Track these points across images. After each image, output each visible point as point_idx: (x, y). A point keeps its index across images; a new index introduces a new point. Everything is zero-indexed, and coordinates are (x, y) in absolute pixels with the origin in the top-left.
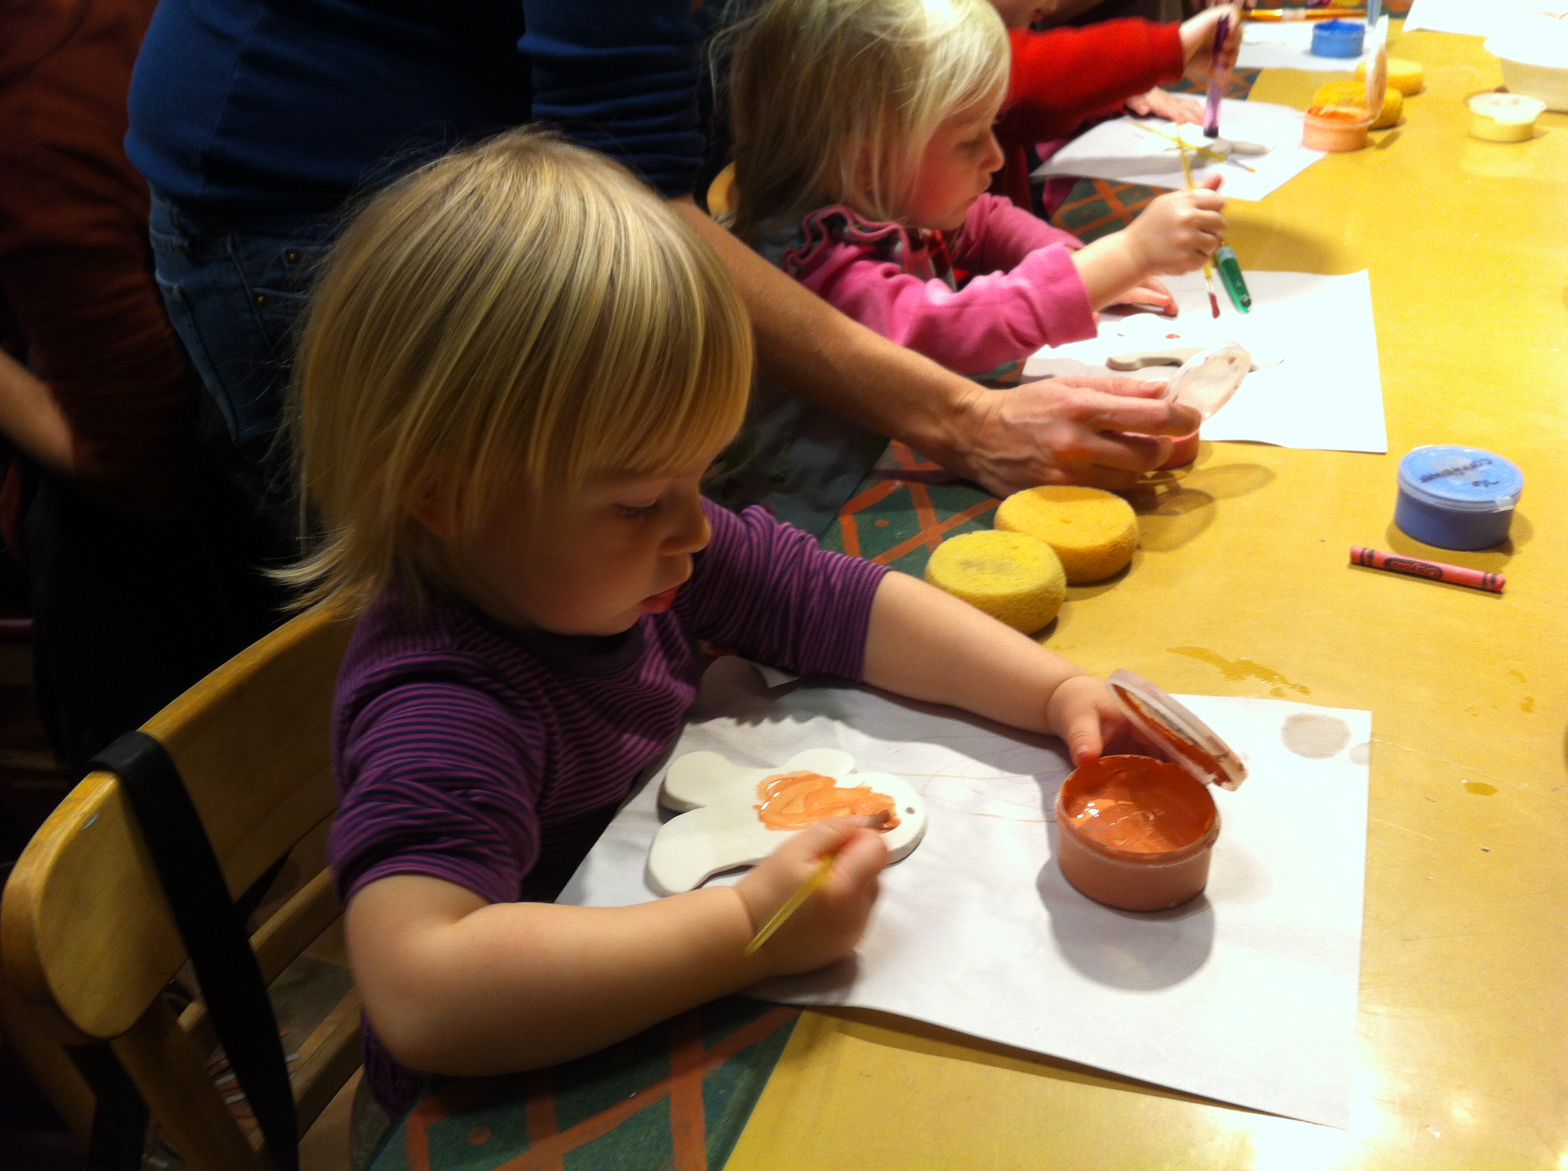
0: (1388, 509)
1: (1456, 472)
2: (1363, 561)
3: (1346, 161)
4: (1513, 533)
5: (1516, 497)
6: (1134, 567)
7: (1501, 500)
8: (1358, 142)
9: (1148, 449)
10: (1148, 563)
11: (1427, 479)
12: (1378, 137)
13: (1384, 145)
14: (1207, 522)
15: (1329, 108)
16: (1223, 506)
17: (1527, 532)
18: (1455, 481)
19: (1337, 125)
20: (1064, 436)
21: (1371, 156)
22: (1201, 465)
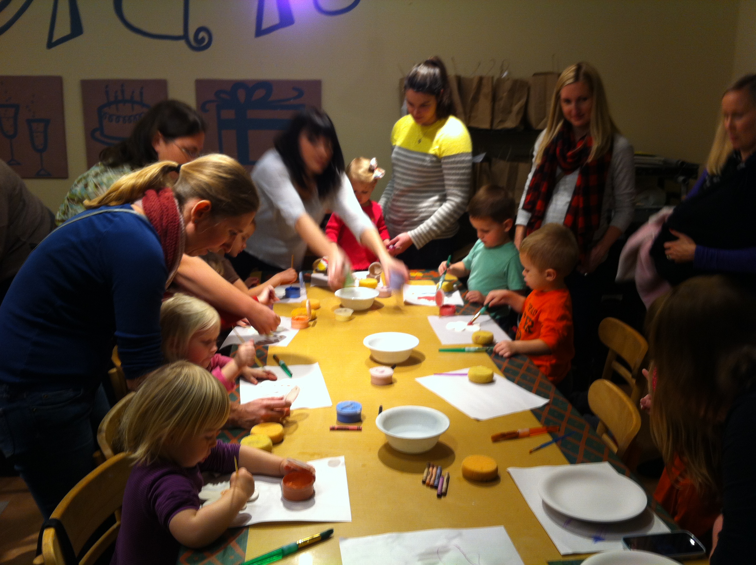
0: (335, 417)
1: (348, 406)
2: (333, 429)
3: (304, 332)
4: (362, 418)
5: (361, 410)
6: (284, 440)
7: (358, 411)
8: (307, 326)
9: (281, 412)
10: (287, 438)
11: (343, 408)
12: (311, 323)
13: (314, 325)
14: (297, 427)
15: (297, 317)
16: (300, 424)
17: (365, 418)
18: (348, 408)
19: (301, 322)
20: (263, 412)
21: (311, 329)
22: (292, 415)
